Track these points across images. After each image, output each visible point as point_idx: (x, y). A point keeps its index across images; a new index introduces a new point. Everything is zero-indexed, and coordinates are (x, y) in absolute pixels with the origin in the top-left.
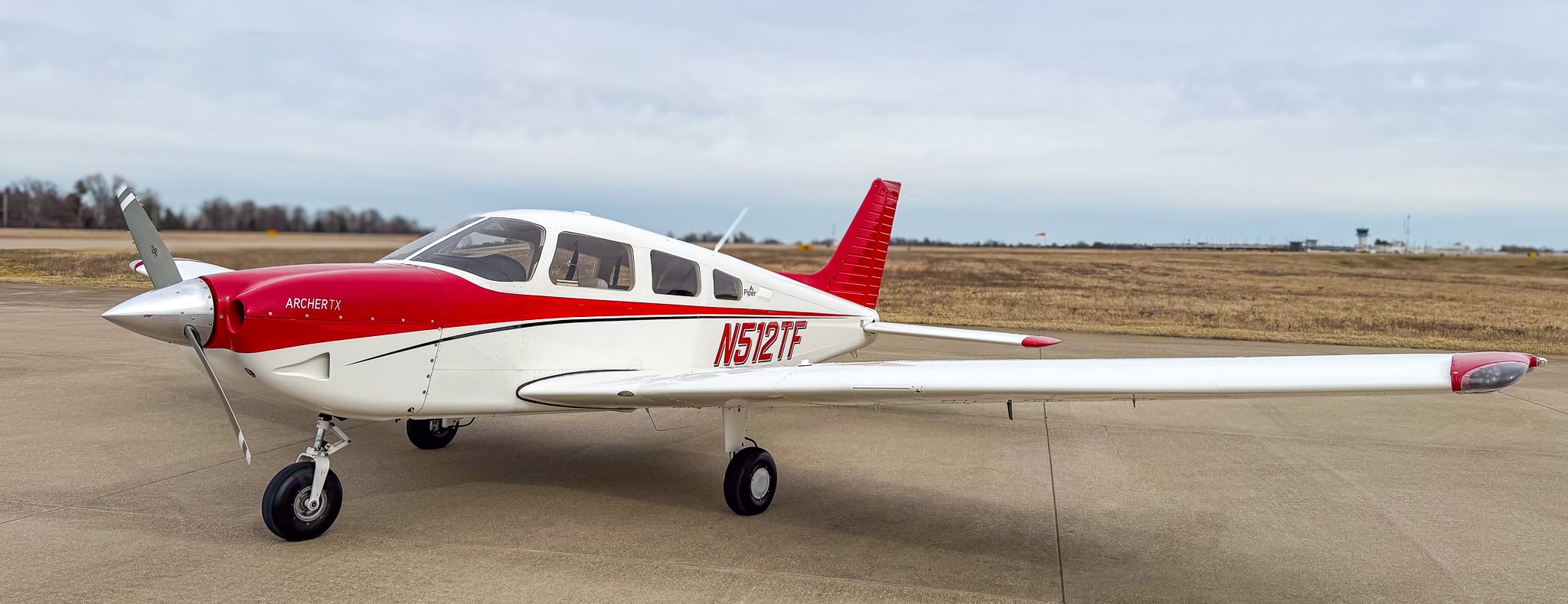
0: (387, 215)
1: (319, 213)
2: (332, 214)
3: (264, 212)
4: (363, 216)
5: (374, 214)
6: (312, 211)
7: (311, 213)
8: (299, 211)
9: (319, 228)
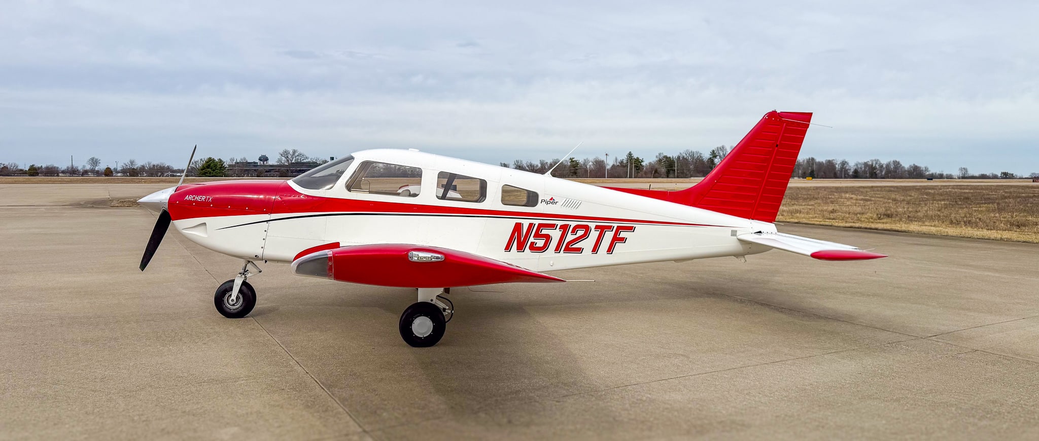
0: (906, 164)
1: (857, 165)
2: (866, 164)
3: (820, 164)
4: (888, 165)
5: (897, 164)
6: (852, 163)
7: (852, 164)
8: (844, 163)
9: (856, 175)
